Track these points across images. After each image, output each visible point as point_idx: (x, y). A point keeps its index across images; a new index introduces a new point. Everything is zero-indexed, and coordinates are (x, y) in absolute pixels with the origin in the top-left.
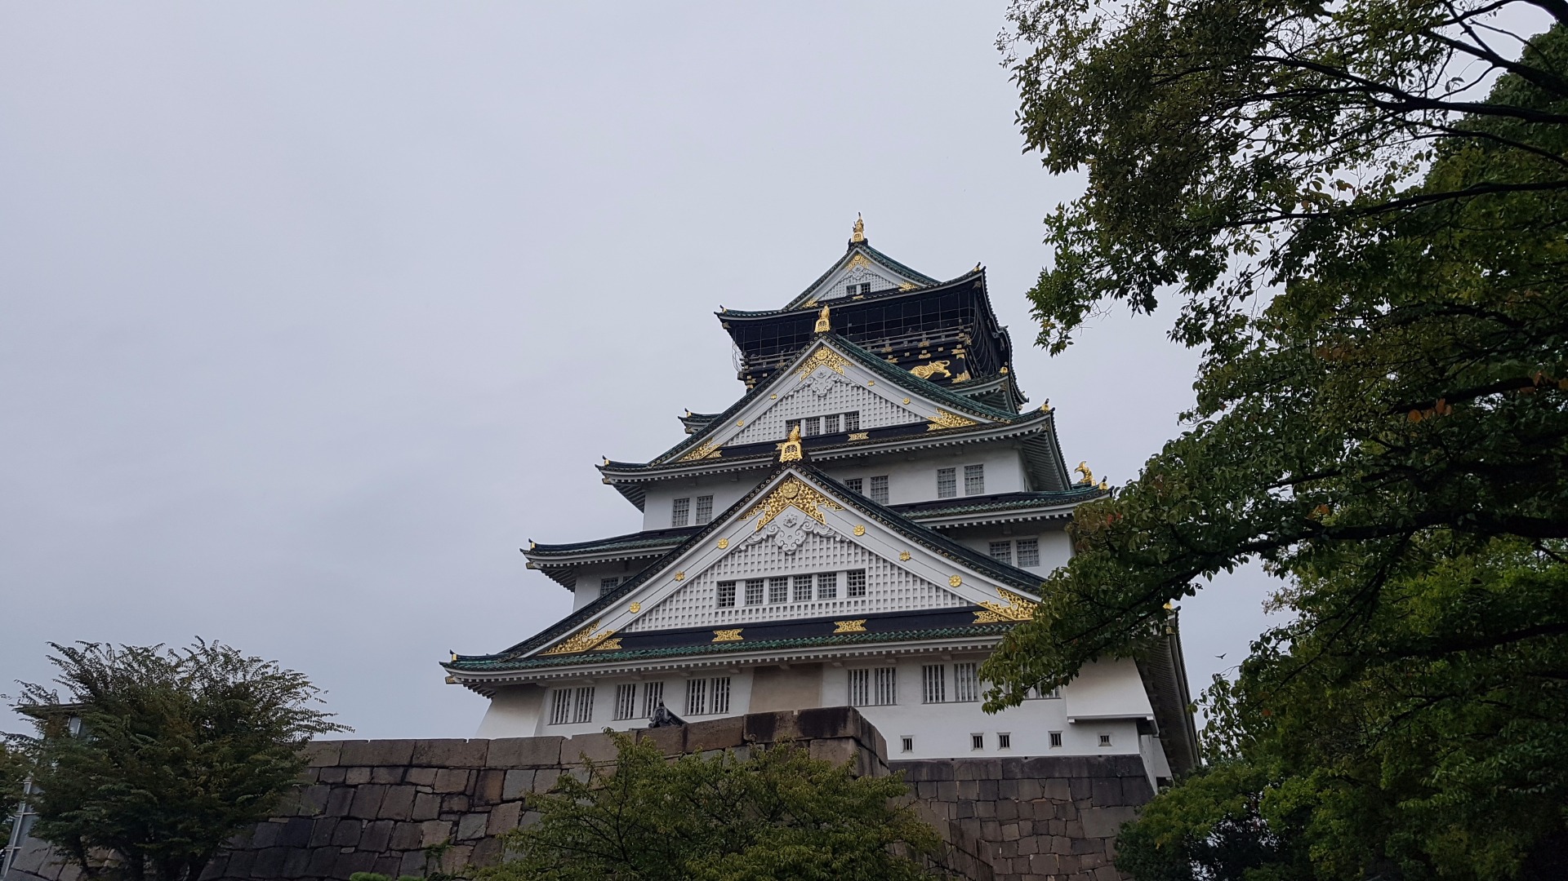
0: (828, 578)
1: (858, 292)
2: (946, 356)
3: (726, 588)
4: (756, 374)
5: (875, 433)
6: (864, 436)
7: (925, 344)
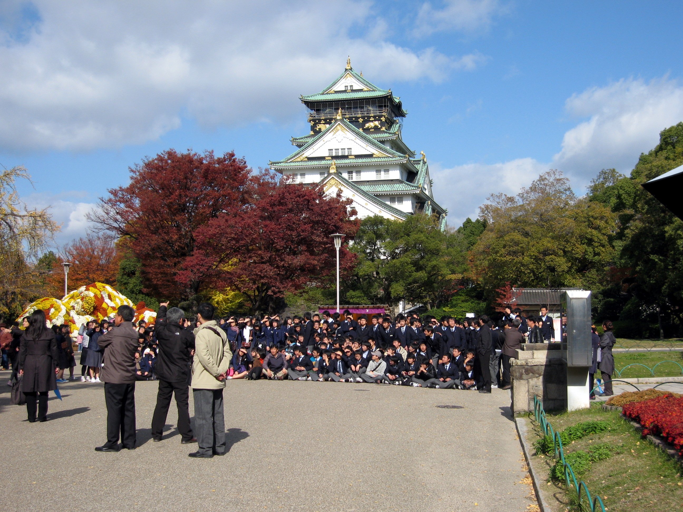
1: (349, 89)
2: (379, 120)
4: (314, 120)
5: (357, 157)
6: (353, 157)
7: (372, 115)
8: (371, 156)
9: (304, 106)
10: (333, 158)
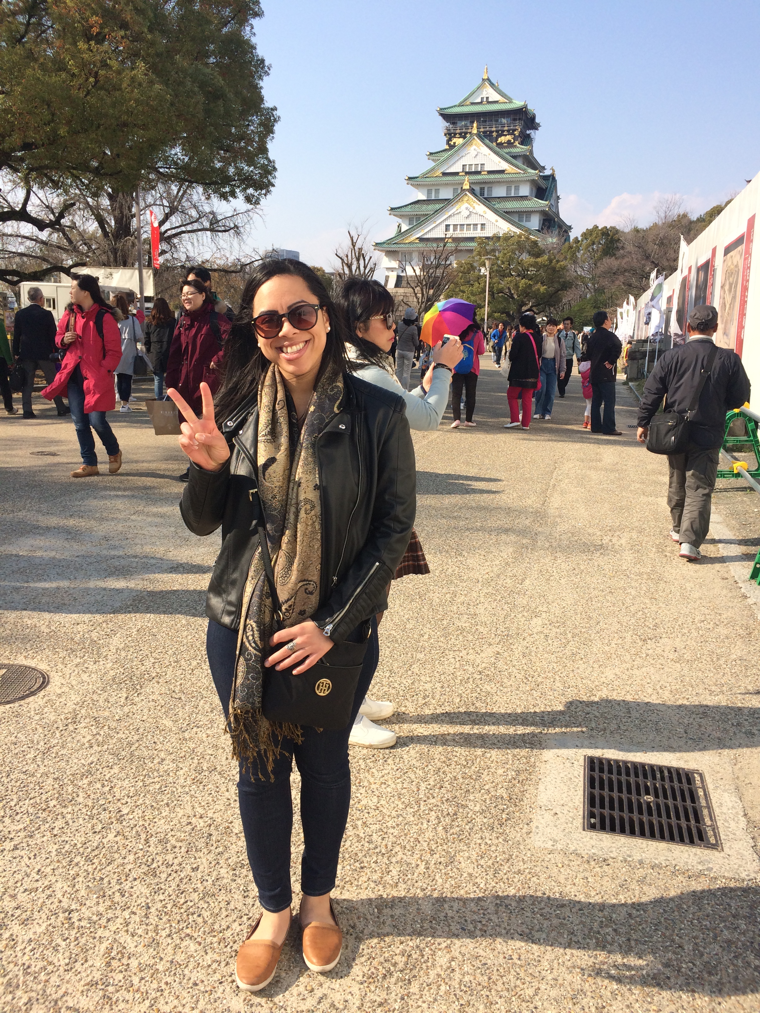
0: (475, 225)
1: (485, 100)
2: (513, 134)
3: (447, 226)
4: (450, 134)
5: (490, 172)
6: (486, 173)
7: (506, 128)
8: (502, 172)
9: (441, 118)
10: (467, 173)
